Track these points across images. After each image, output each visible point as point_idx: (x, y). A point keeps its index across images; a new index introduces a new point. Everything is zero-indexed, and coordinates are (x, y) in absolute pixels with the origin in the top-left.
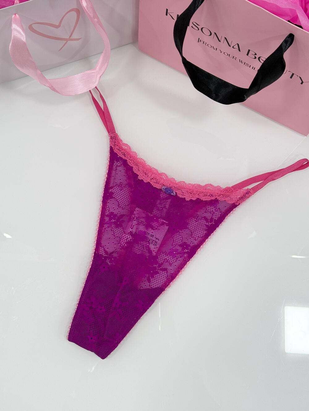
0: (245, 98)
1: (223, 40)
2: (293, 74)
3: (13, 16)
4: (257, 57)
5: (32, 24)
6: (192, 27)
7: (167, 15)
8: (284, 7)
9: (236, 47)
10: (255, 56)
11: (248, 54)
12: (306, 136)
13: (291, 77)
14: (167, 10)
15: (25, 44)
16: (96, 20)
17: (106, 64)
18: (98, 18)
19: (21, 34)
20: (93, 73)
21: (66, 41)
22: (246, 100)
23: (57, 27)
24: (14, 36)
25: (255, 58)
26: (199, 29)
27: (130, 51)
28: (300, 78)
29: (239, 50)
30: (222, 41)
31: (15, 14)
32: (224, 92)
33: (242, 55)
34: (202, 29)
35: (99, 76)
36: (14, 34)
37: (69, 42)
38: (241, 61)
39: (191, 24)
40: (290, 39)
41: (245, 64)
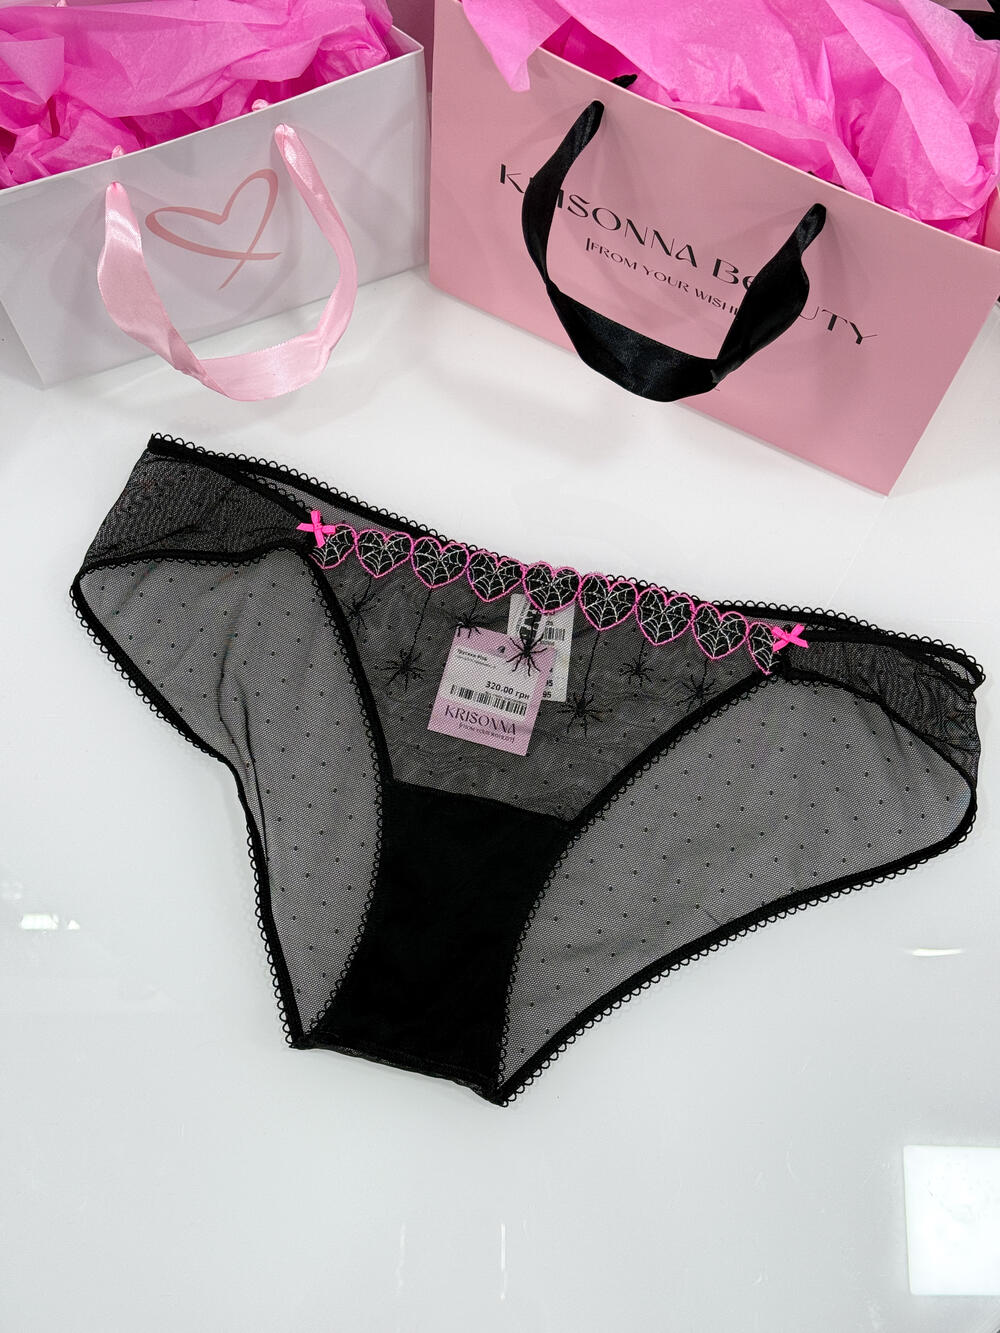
0: (712, 379)
1: (649, 238)
2: (834, 318)
3: (109, 189)
4: (741, 277)
5: (157, 211)
6: (569, 208)
7: (503, 181)
8: (795, 137)
9: (685, 254)
10: (735, 278)
11: (716, 274)
12: (887, 495)
13: (831, 327)
14: (503, 167)
15: (140, 256)
16: (320, 196)
17: (346, 317)
18: (326, 193)
19: (128, 233)
20: (311, 342)
21: (239, 261)
22: (715, 385)
23: (218, 220)
24: (112, 240)
25: (736, 281)
26: (587, 215)
27: (407, 290)
28: (853, 325)
29: (694, 264)
30: (648, 242)
31: (114, 184)
32: (657, 369)
33: (701, 278)
34: (595, 213)
35: (328, 349)
36: (112, 235)
37: (247, 262)
38: (699, 293)
39: (566, 202)
40: (817, 218)
41: (712, 300)
